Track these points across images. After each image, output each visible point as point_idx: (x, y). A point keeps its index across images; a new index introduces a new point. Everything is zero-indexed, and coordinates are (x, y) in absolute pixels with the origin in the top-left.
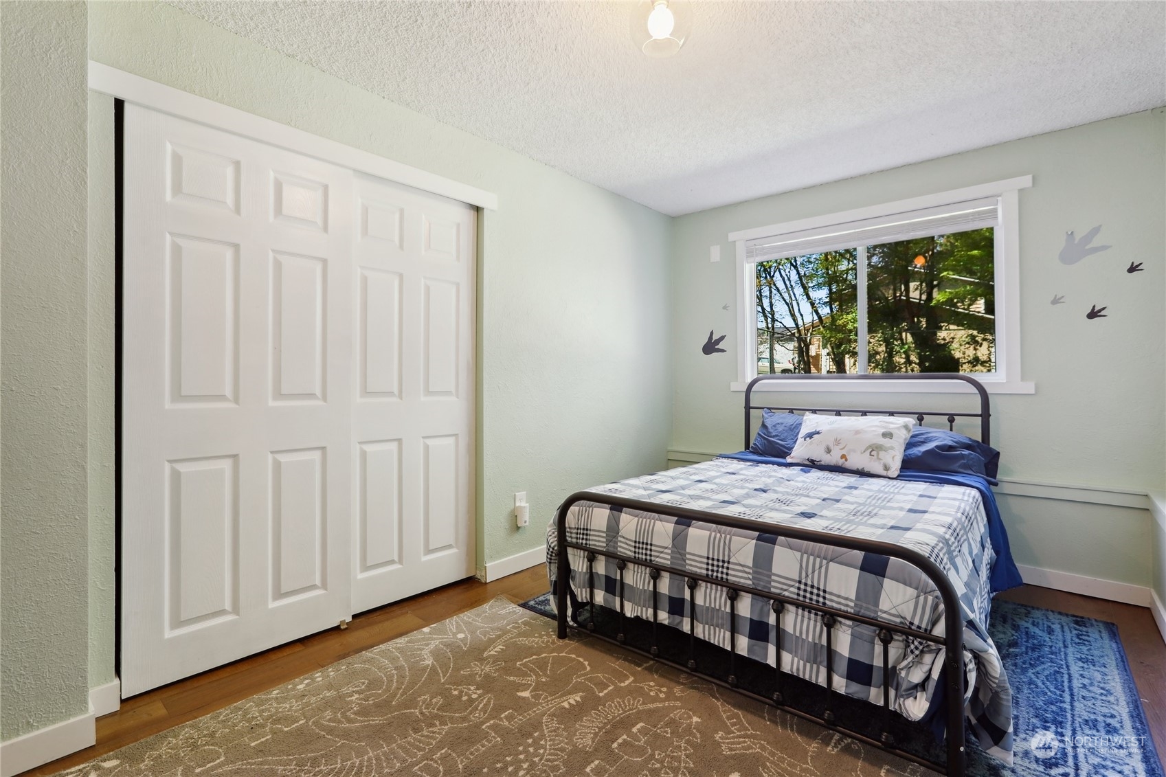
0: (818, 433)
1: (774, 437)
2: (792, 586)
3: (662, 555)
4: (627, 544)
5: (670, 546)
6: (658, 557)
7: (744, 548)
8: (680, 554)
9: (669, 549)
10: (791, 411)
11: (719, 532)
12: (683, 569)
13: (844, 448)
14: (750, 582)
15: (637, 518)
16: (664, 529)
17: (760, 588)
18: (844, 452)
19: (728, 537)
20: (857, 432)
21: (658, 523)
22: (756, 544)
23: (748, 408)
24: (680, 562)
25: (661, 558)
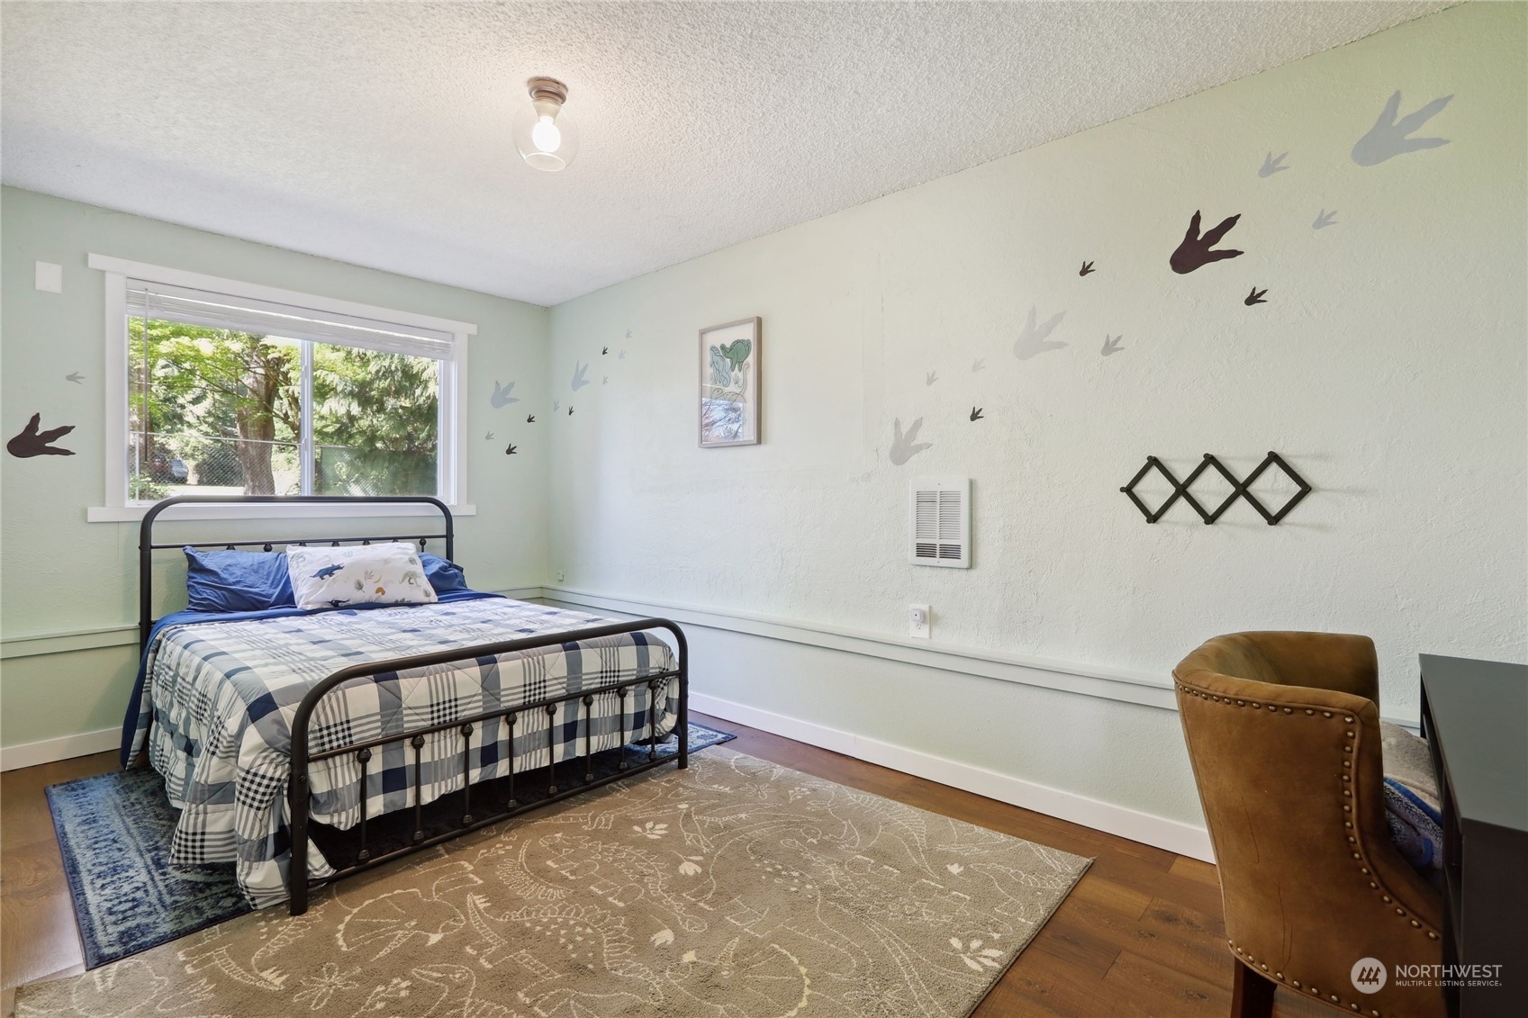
0: (339, 568)
1: (234, 584)
2: (596, 678)
3: (470, 706)
4: (417, 714)
5: (480, 691)
6: (464, 710)
7: (555, 662)
8: (492, 695)
9: (479, 694)
10: (230, 546)
11: (530, 657)
12: (498, 709)
13: (378, 581)
14: (564, 691)
15: (425, 679)
16: (468, 676)
17: (572, 692)
18: (379, 585)
19: (540, 657)
20: (386, 561)
21: (456, 672)
22: (567, 655)
23: (146, 547)
24: (494, 704)
25: (471, 709)
